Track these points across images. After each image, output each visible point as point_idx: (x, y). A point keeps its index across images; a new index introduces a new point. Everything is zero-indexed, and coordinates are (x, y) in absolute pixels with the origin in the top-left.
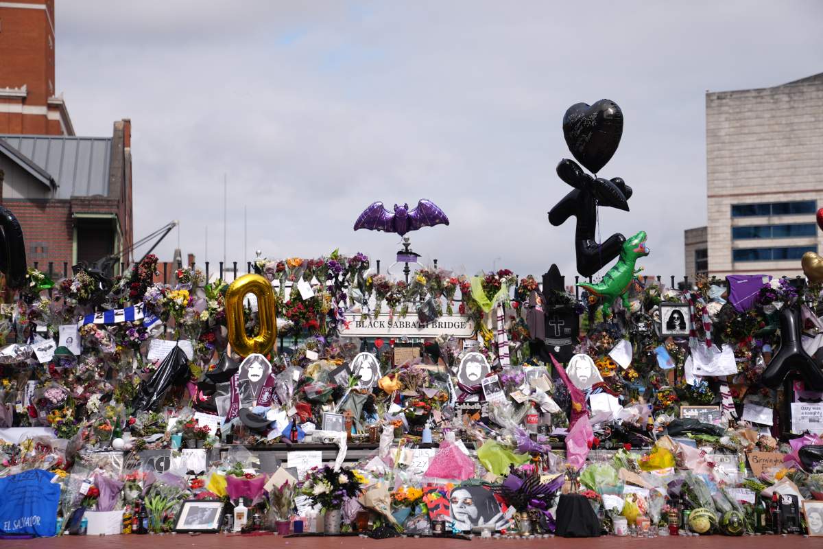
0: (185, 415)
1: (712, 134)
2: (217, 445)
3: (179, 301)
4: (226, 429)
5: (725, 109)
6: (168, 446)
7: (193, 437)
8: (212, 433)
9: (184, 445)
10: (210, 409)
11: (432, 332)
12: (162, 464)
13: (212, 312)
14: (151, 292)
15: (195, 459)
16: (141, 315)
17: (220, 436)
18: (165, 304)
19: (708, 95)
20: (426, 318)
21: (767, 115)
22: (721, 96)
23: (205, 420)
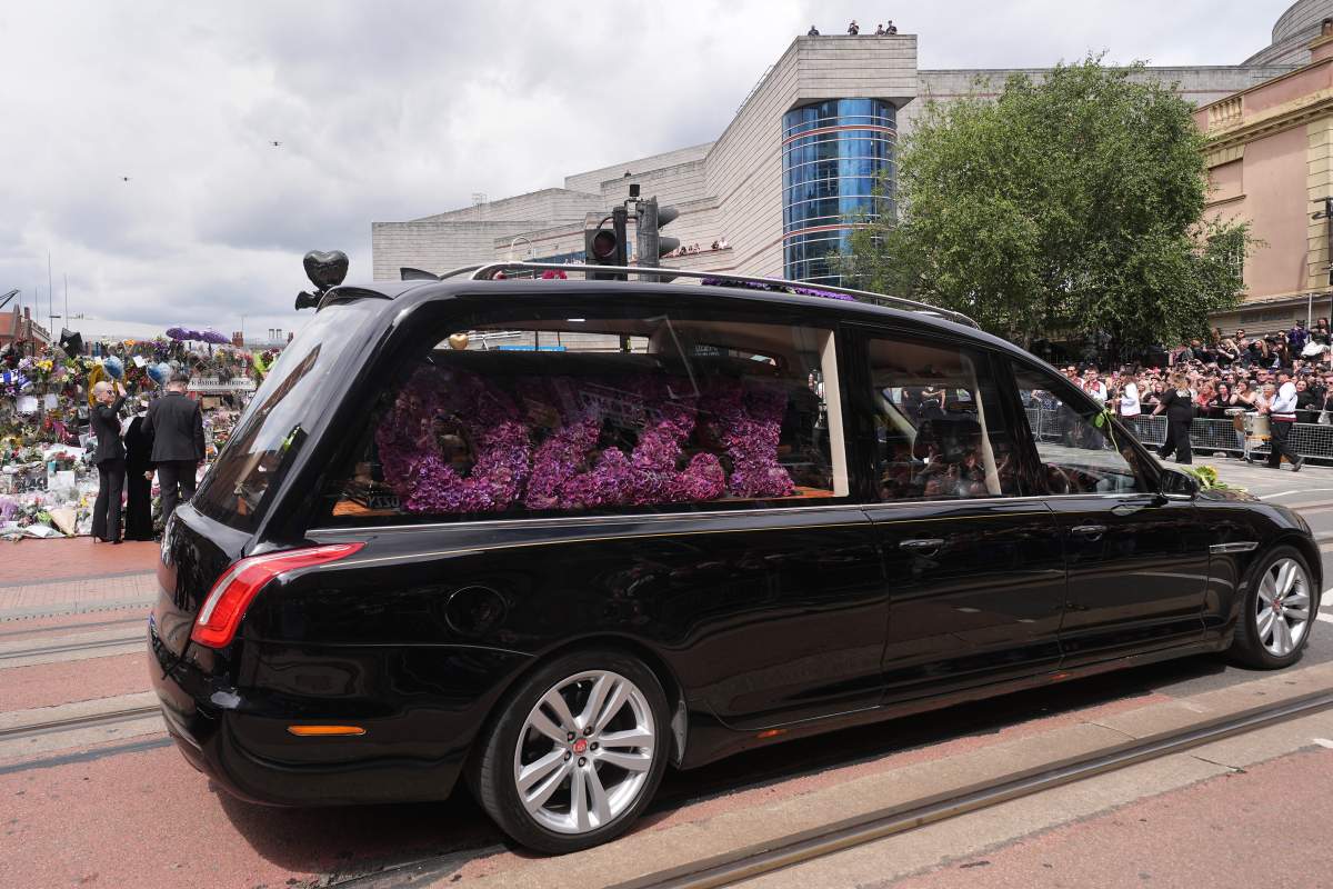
0: (57, 448)
1: (376, 247)
2: (83, 468)
3: (46, 368)
4: (88, 457)
5: (383, 233)
6: (45, 470)
7: (65, 463)
8: (78, 459)
9: (57, 468)
10: (75, 443)
11: (229, 387)
12: (42, 482)
13: (71, 376)
14: (23, 363)
15: (67, 477)
16: (16, 378)
17: (84, 462)
18: (35, 371)
19: (373, 224)
20: (224, 379)
21: (406, 238)
22: (380, 225)
23: (71, 451)
